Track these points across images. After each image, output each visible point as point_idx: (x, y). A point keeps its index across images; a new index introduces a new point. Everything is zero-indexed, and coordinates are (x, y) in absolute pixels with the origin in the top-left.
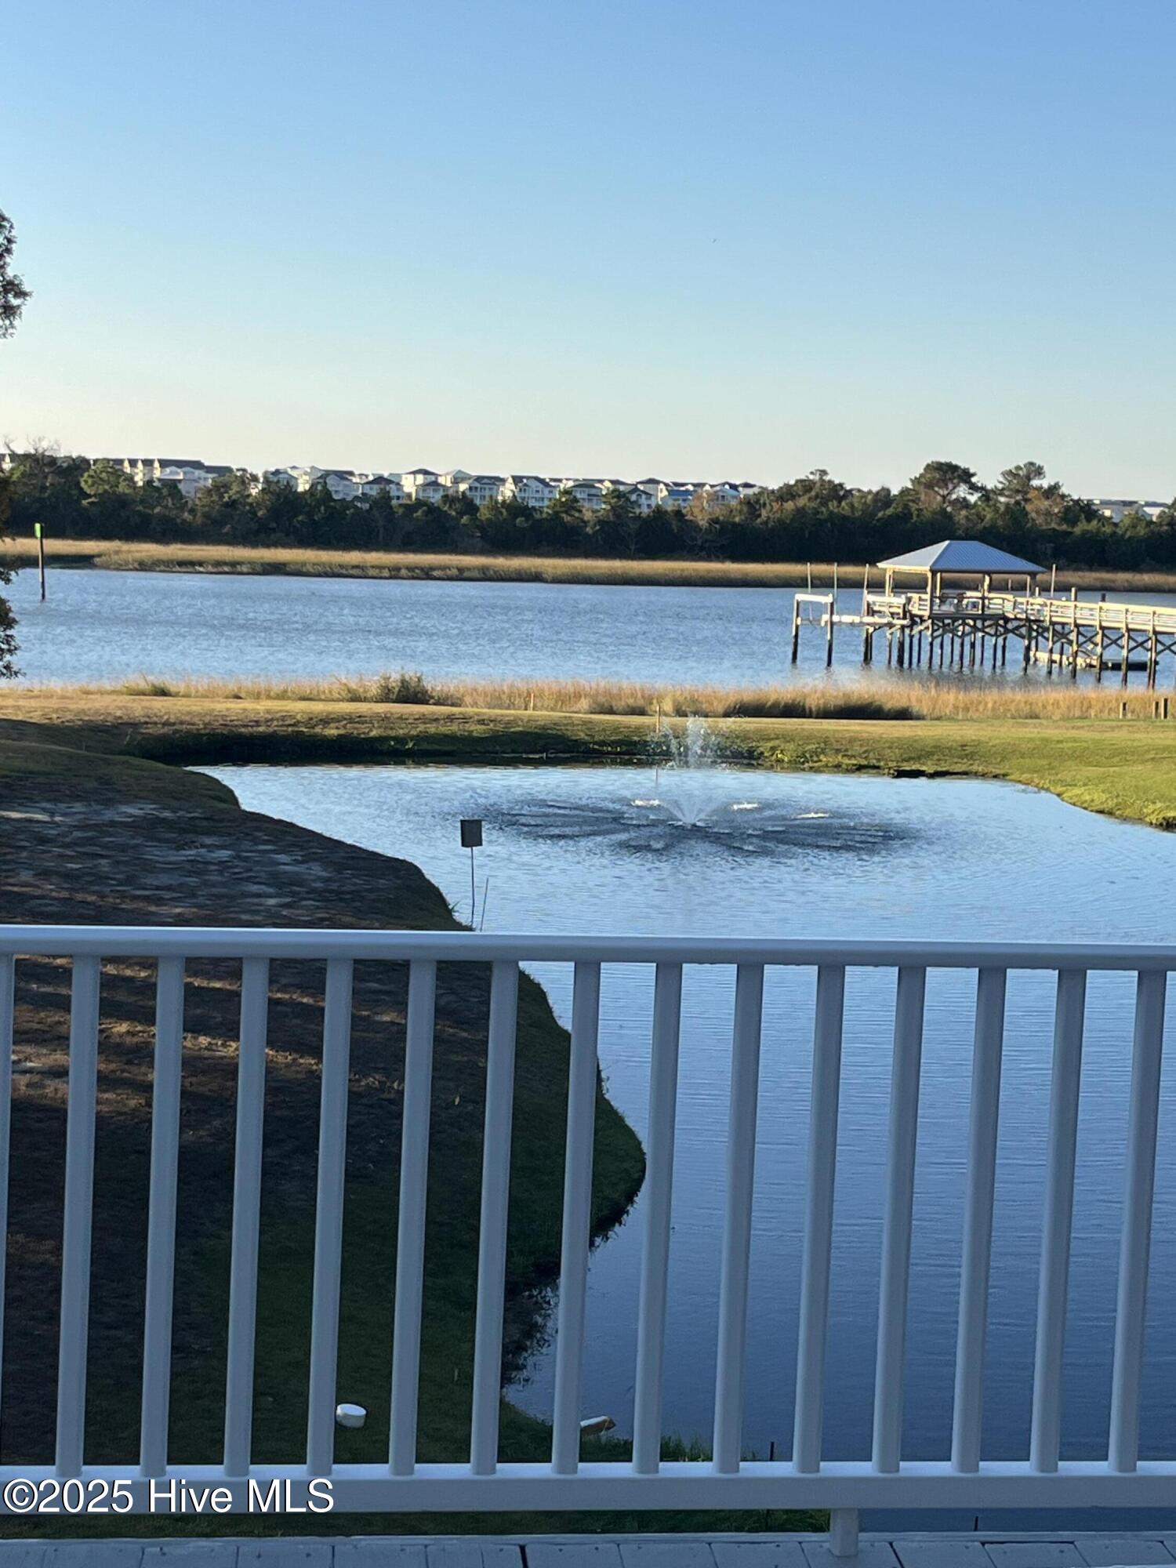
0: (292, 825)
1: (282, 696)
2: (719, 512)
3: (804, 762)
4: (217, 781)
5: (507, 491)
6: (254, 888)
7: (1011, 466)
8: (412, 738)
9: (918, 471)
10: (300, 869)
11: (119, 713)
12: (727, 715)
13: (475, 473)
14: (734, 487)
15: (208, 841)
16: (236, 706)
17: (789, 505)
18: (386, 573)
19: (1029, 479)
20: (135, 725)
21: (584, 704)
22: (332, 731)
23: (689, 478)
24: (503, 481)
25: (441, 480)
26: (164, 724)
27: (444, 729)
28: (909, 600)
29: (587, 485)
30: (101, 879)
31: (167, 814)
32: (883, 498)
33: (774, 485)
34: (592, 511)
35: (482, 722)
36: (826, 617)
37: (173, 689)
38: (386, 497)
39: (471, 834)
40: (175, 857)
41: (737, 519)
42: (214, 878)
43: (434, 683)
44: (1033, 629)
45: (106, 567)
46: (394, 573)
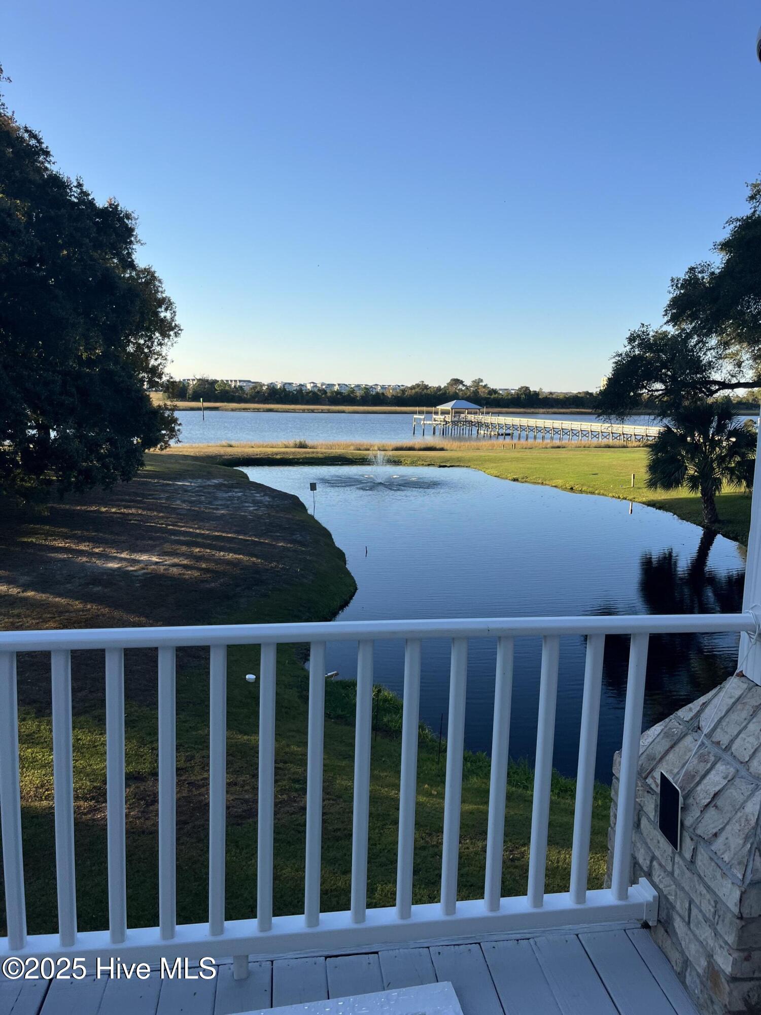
0: (263, 485)
1: (266, 447)
2: (394, 393)
3: (413, 463)
4: (242, 471)
5: (336, 388)
6: (247, 505)
7: (474, 379)
8: (301, 458)
9: (449, 381)
10: (262, 498)
11: (216, 452)
12: (392, 450)
13: (328, 383)
14: (399, 386)
15: (236, 490)
16: (252, 450)
17: (413, 391)
18: (301, 411)
19: (479, 383)
20: (221, 456)
21: (352, 448)
22: (278, 457)
23: (386, 384)
24: (335, 385)
25: (318, 385)
26: (230, 455)
27: (311, 456)
28: (445, 417)
29: (358, 386)
30: (201, 502)
31: (226, 482)
32: (439, 389)
33: (409, 386)
34: (359, 393)
35: (322, 453)
36: (422, 422)
37: (234, 445)
38: (301, 390)
39: (313, 487)
40: (226, 495)
41: (399, 395)
42: (236, 502)
43: (309, 442)
44: (479, 424)
45: (222, 410)
46: (304, 411)
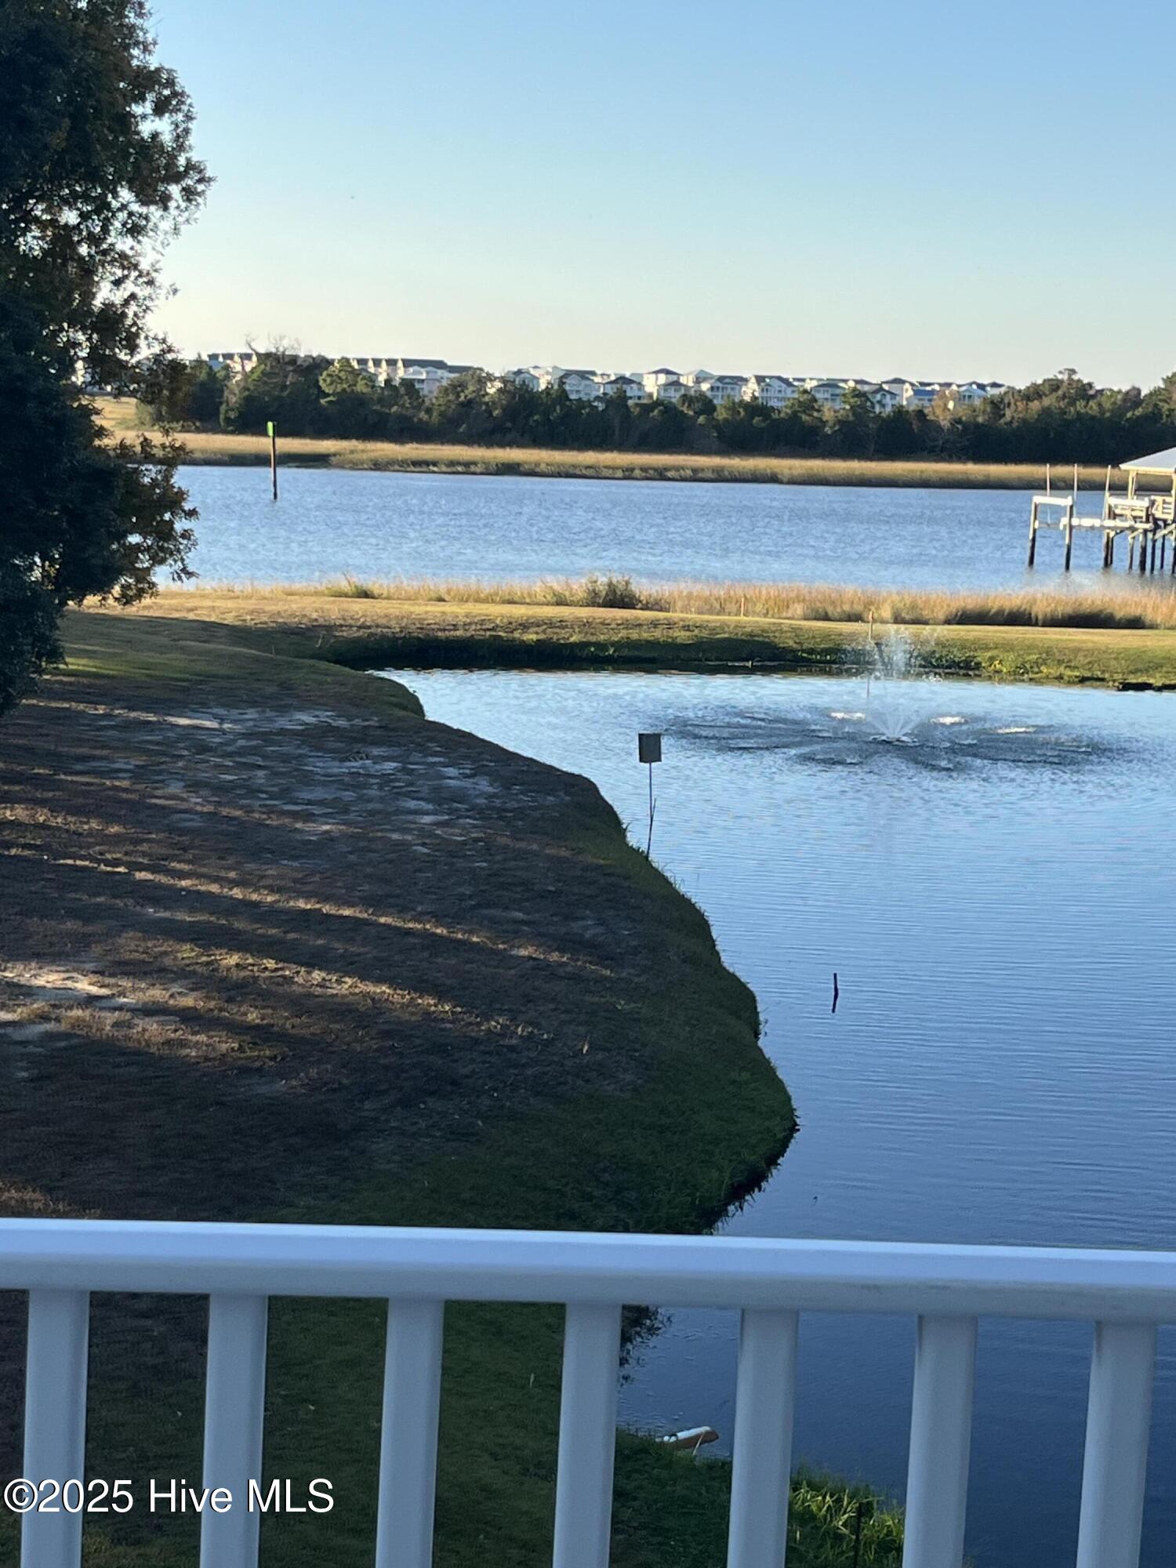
0: (470, 735)
1: (489, 599)
2: (964, 414)
3: (1024, 672)
4: (402, 686)
5: (749, 391)
6: (412, 804)
8: (613, 644)
9: (1170, 370)
10: (467, 783)
11: (315, 615)
12: (948, 622)
13: (718, 372)
14: (982, 387)
15: (376, 751)
16: (436, 609)
17: (1035, 405)
20: (329, 628)
21: (798, 609)
22: (531, 637)
23: (935, 377)
24: (745, 380)
25: (683, 380)
27: (646, 635)
28: (1153, 503)
29: (831, 385)
30: (253, 792)
31: (342, 723)
32: (1133, 398)
33: (1021, 385)
34: (831, 411)
35: (687, 628)
36: (1065, 521)
37: (376, 592)
38: (622, 397)
39: (649, 748)
40: (337, 768)
41: (980, 420)
42: (373, 792)
43: (643, 588)
45: (341, 466)
46: (628, 474)
